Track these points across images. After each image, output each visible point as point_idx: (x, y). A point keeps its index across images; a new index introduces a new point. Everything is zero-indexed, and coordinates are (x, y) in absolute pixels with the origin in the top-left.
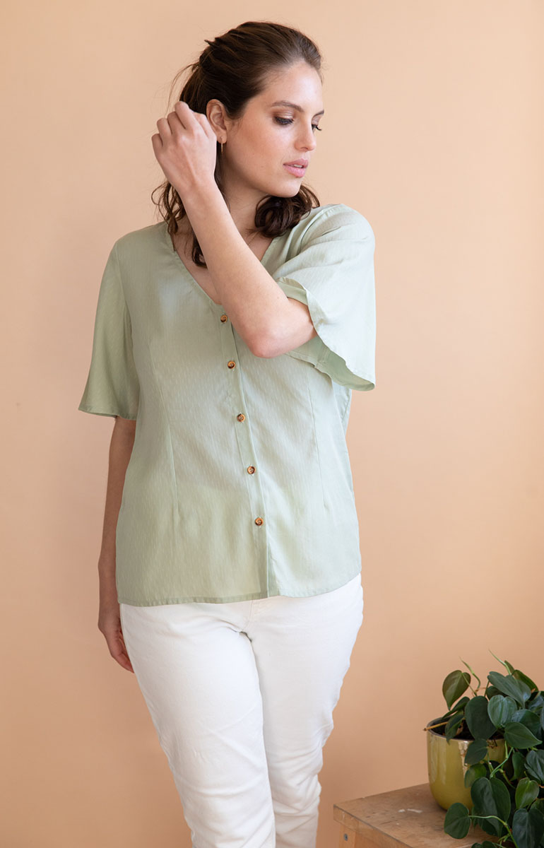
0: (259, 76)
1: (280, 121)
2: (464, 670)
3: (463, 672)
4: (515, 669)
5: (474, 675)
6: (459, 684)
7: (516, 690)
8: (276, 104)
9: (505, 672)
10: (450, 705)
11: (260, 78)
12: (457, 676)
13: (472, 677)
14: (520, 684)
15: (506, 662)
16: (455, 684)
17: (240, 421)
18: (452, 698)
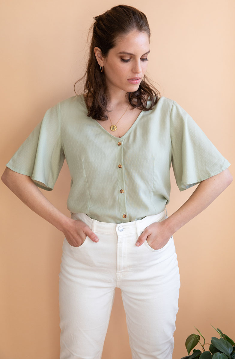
0: (113, 39)
1: (123, 60)
2: (197, 333)
3: (196, 335)
4: (224, 334)
5: (202, 336)
6: (194, 340)
7: (225, 347)
8: (120, 53)
9: (219, 337)
10: (189, 352)
11: (114, 40)
12: (193, 337)
13: (201, 337)
14: (227, 343)
15: (218, 330)
16: (192, 341)
17: (121, 192)
18: (190, 348)
